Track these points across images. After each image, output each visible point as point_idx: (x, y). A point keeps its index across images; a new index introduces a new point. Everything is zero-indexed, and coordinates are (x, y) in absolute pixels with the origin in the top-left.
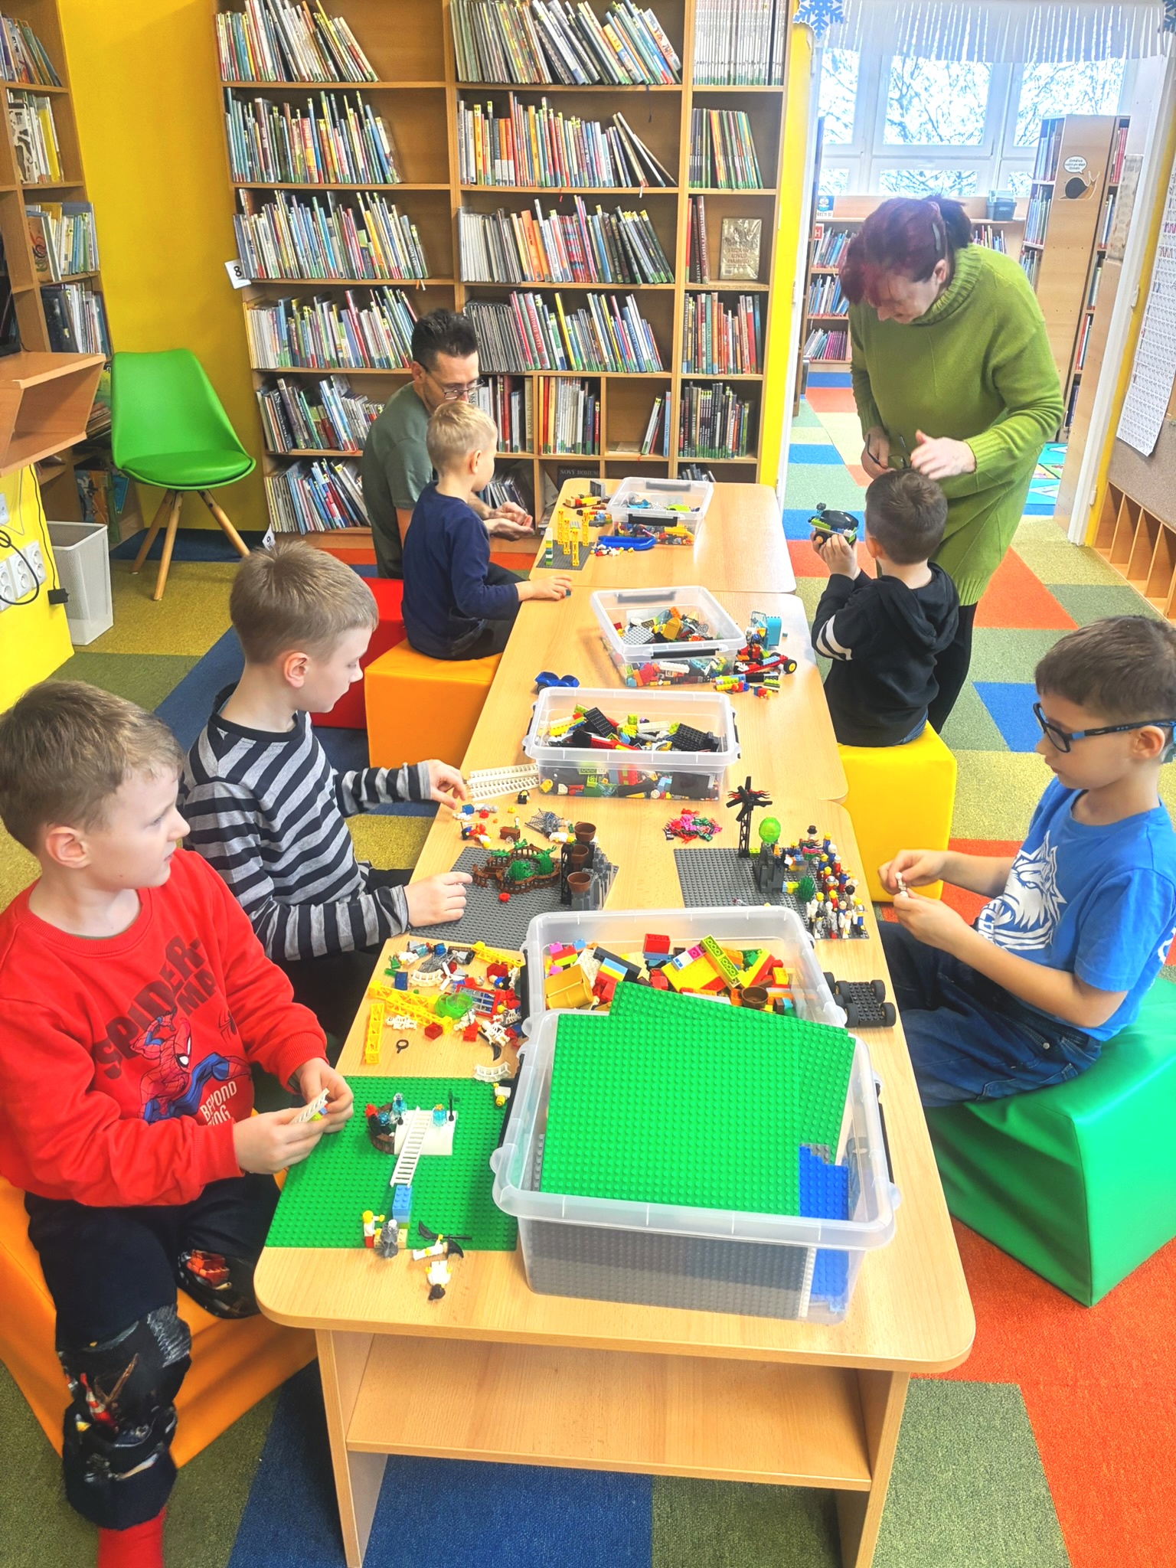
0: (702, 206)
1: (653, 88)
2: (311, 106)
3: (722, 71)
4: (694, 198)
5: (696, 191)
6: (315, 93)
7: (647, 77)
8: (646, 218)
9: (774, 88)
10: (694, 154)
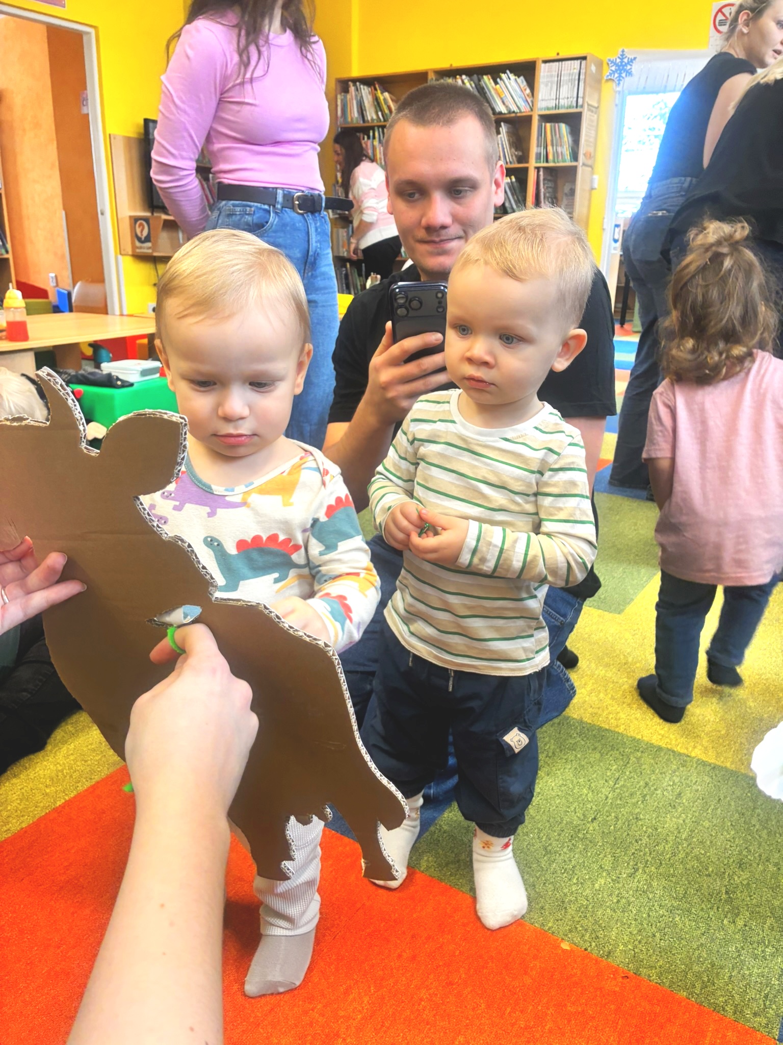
0: (541, 173)
1: (519, 115)
2: (371, 134)
3: (552, 104)
4: (538, 169)
5: (538, 165)
6: (373, 128)
7: (516, 110)
8: (514, 179)
9: (579, 110)
10: (538, 146)
